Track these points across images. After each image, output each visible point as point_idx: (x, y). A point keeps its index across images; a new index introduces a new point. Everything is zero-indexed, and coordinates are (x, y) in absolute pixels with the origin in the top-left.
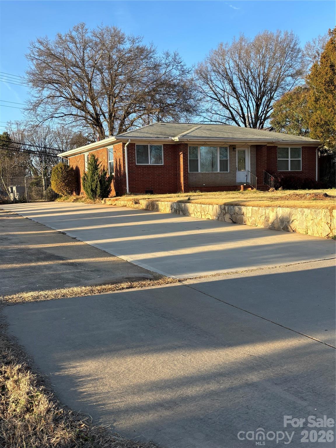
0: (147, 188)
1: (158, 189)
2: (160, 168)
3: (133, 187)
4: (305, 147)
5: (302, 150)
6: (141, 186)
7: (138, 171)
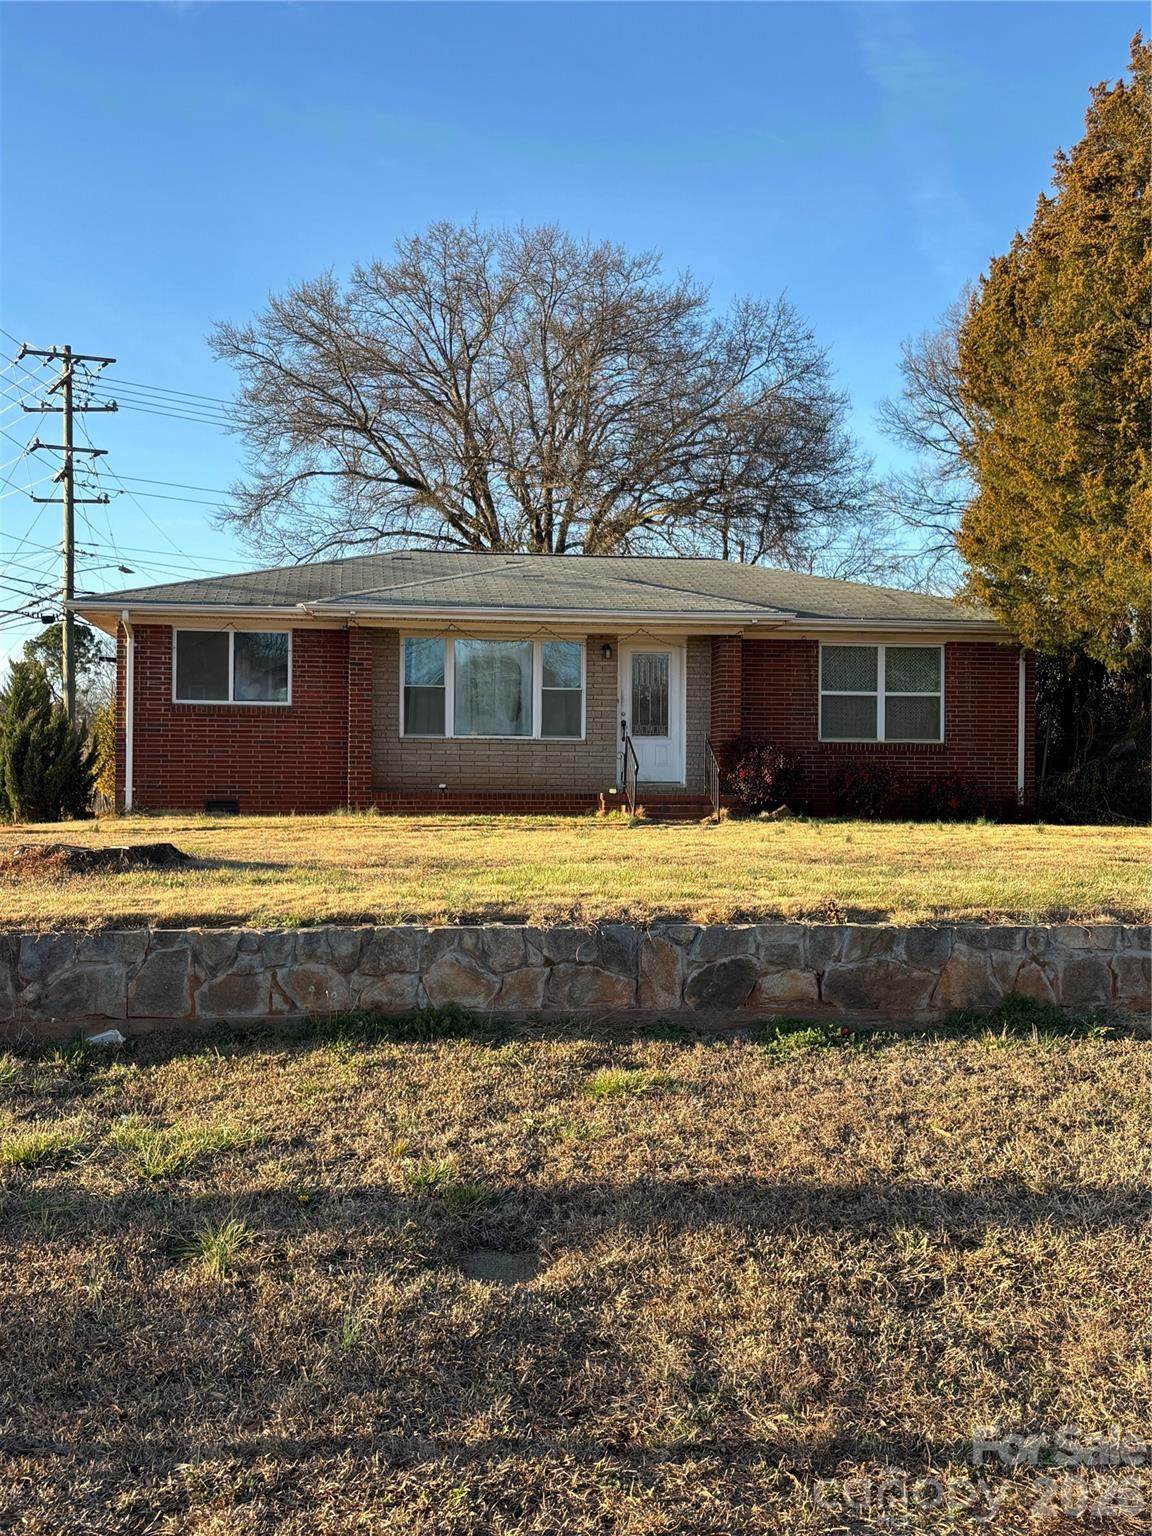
0: (214, 792)
1: (262, 798)
2: (273, 716)
3: (152, 787)
4: (959, 644)
5: (946, 658)
6: (186, 782)
7: (178, 725)
